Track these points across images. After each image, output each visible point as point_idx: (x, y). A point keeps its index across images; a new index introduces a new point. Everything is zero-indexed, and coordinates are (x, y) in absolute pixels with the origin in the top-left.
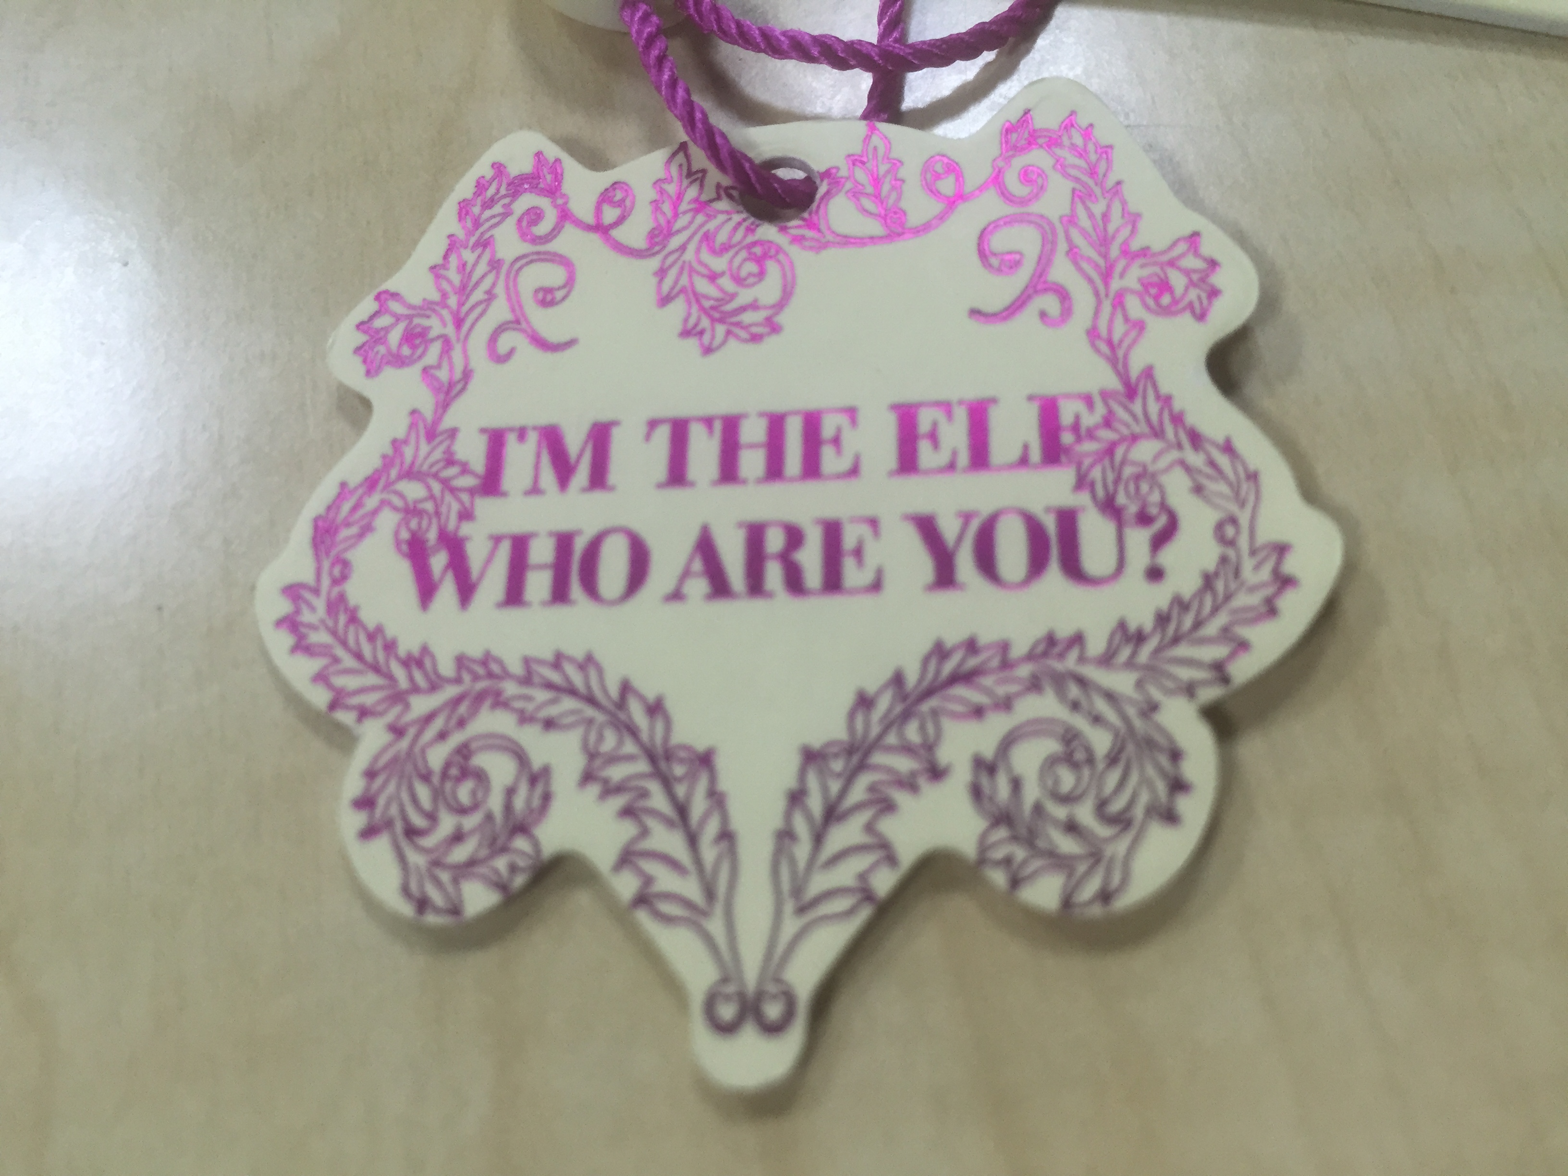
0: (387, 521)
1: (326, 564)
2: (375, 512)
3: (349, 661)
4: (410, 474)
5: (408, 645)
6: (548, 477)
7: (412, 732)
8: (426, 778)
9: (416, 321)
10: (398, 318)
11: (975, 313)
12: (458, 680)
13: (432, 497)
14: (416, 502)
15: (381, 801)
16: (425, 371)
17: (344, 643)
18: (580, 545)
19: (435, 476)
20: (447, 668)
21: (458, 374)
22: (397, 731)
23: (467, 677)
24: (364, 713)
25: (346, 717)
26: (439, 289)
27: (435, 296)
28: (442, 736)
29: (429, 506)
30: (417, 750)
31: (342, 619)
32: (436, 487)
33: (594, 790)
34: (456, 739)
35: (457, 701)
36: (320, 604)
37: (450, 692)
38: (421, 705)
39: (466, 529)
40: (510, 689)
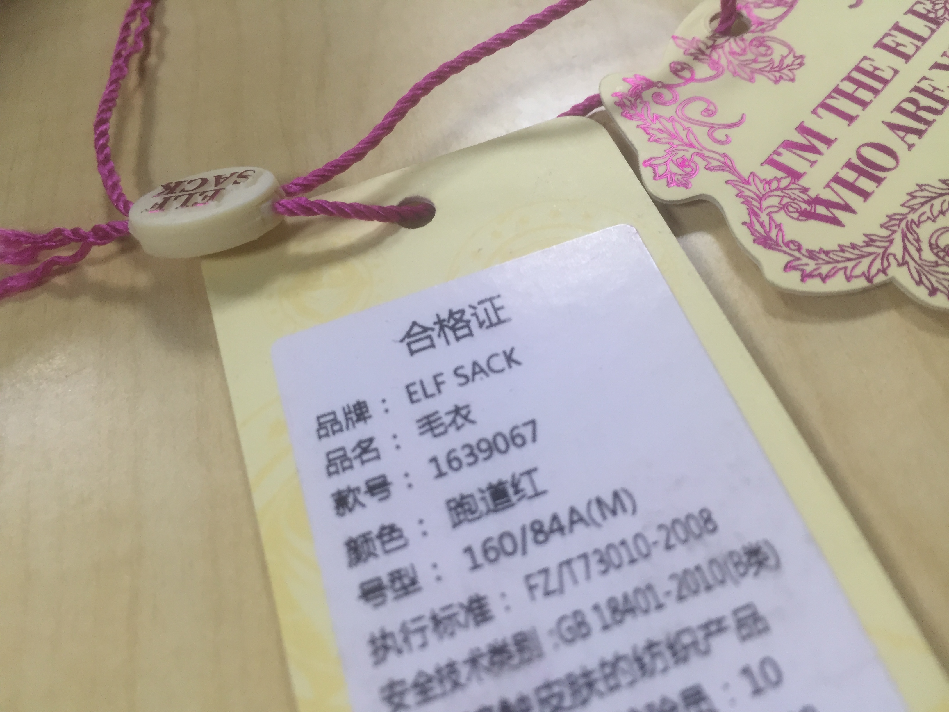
0: (781, 217)
1: (785, 248)
2: (771, 219)
3: (850, 264)
4: (760, 199)
5: (860, 240)
6: (812, 156)
7: (907, 258)
8: (937, 264)
9: (674, 159)
10: (666, 163)
11: (851, 7)
12: (894, 232)
13: (783, 197)
14: (780, 203)
15: (936, 285)
16: (706, 168)
17: (838, 262)
18: (857, 162)
19: (771, 191)
20: (885, 233)
21: (722, 159)
22: (903, 263)
23: (895, 228)
24: (884, 271)
25: (880, 278)
26: (665, 143)
27: (668, 146)
28: (919, 250)
29: (786, 200)
30: (919, 262)
31: (823, 256)
32: (779, 193)
34: (925, 246)
35: (904, 236)
36: (805, 260)
37: (898, 237)
38: (897, 249)
39: (813, 194)
40: (914, 217)
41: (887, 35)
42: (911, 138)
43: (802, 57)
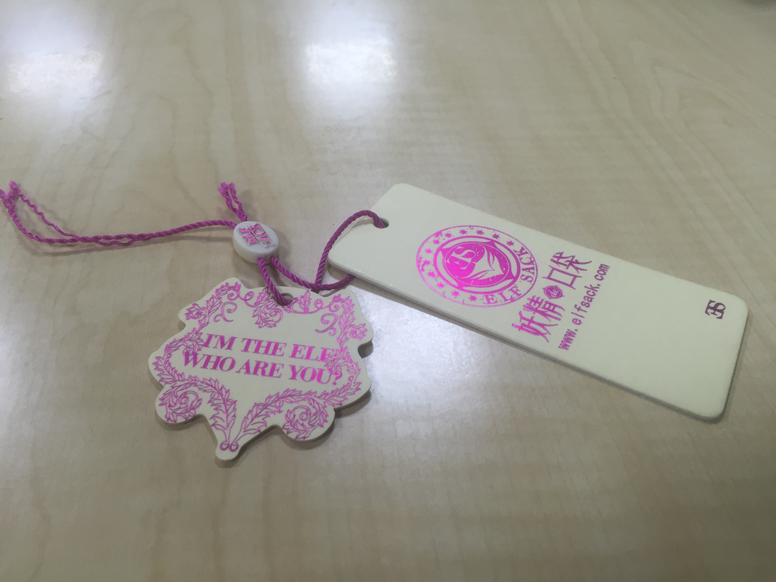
0: (182, 348)
1: (167, 354)
2: (180, 346)
3: (166, 373)
4: (190, 340)
5: (180, 372)
6: (219, 345)
7: (176, 388)
8: (176, 397)
9: (200, 311)
10: (197, 309)
11: (317, 330)
12: (188, 380)
13: (193, 345)
14: (189, 345)
15: (165, 400)
16: (199, 321)
17: (166, 369)
18: (221, 359)
19: (195, 341)
20: (186, 377)
21: (206, 323)
22: (173, 387)
23: (190, 380)
24: (167, 383)
25: (163, 383)
26: (207, 305)
27: (206, 306)
28: (182, 390)
29: (192, 347)
30: (176, 391)
31: (167, 365)
32: (195, 343)
33: (210, 404)
34: (185, 390)
35: (187, 384)
36: (163, 361)
37: (186, 382)
38: (179, 383)
39: (199, 352)
40: (199, 383)
41: (305, 346)
42: (244, 371)
43: (275, 325)
